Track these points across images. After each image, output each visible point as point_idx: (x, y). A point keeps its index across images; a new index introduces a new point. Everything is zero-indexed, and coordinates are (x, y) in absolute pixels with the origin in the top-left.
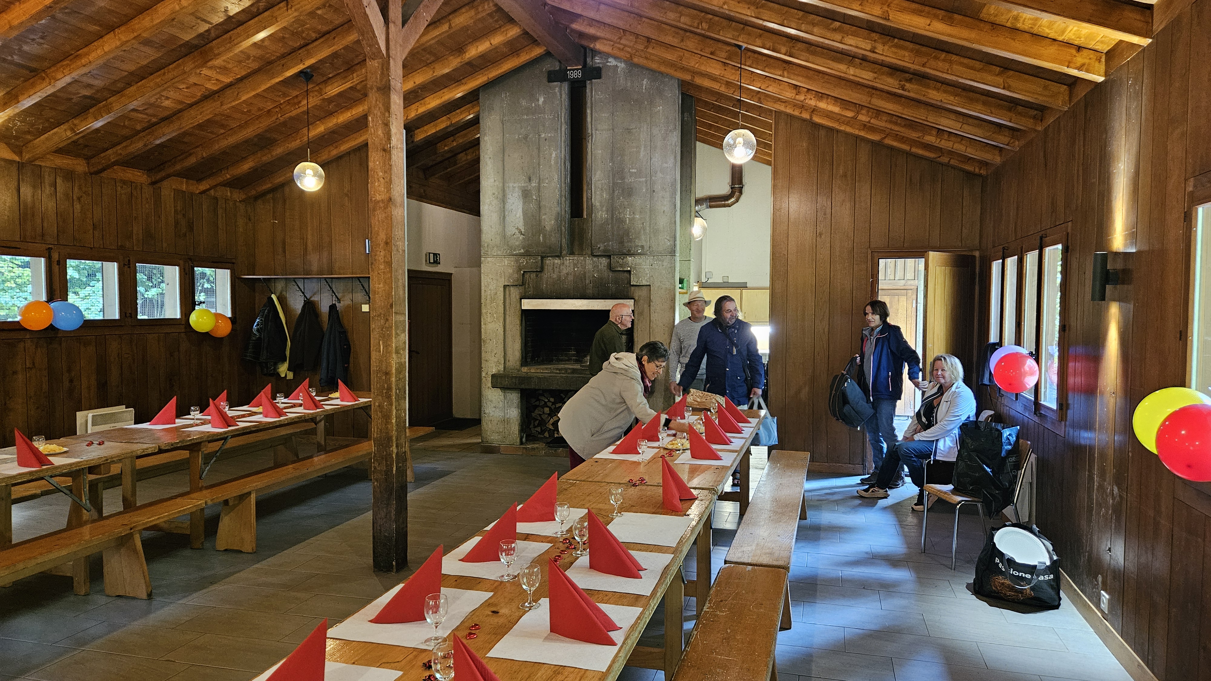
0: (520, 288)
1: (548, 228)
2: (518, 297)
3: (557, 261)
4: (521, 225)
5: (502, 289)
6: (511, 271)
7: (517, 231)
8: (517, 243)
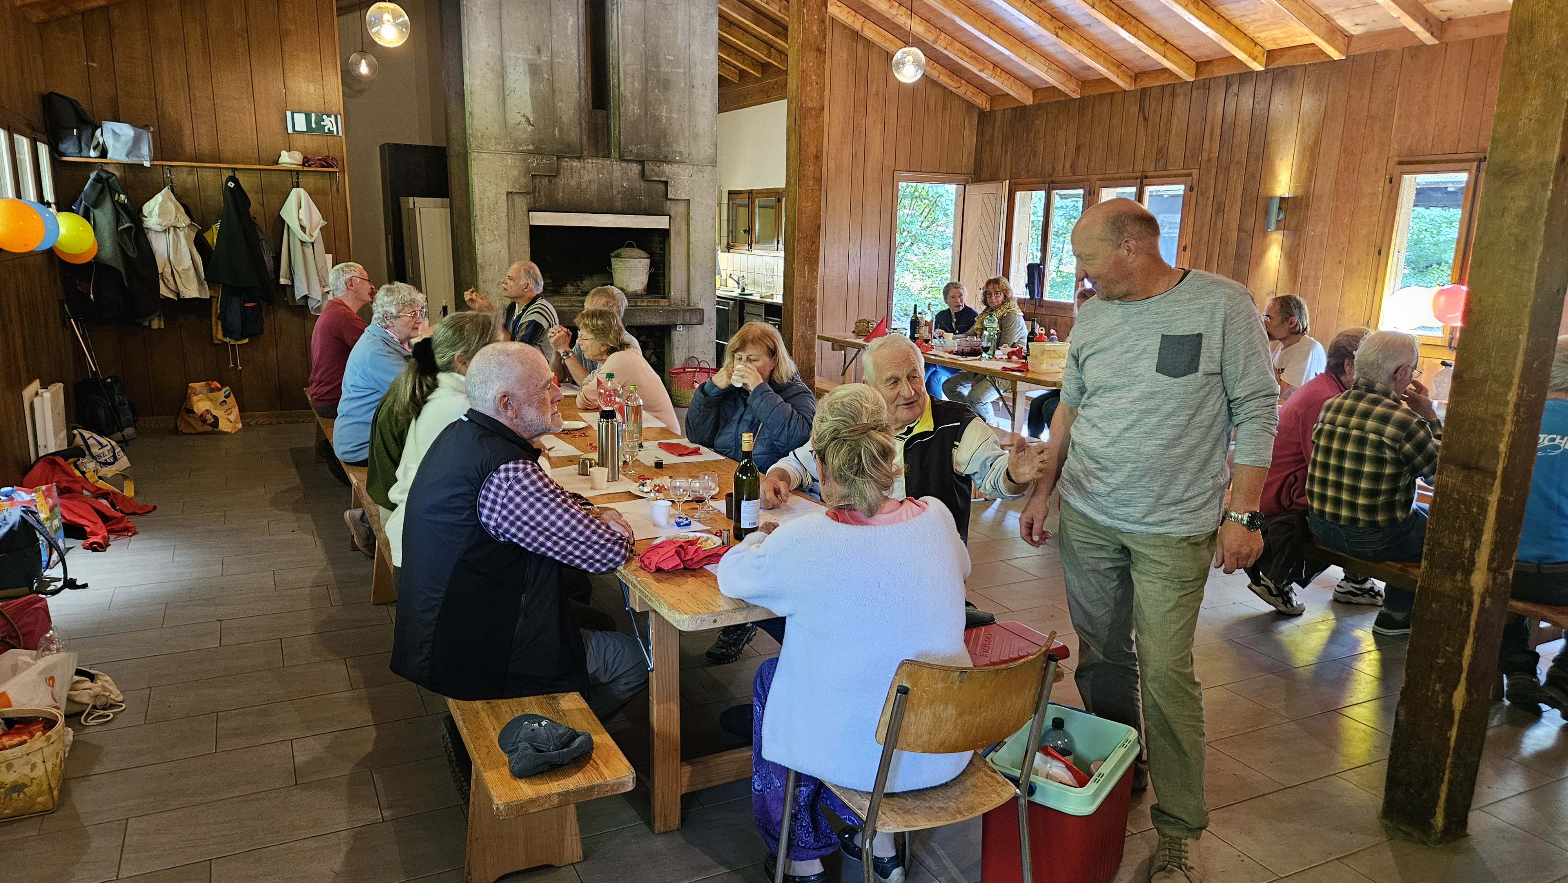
0: (528, 196)
1: (565, 119)
2: (525, 208)
3: (576, 164)
4: (529, 112)
5: (505, 197)
6: (516, 173)
7: (523, 120)
8: (524, 136)
